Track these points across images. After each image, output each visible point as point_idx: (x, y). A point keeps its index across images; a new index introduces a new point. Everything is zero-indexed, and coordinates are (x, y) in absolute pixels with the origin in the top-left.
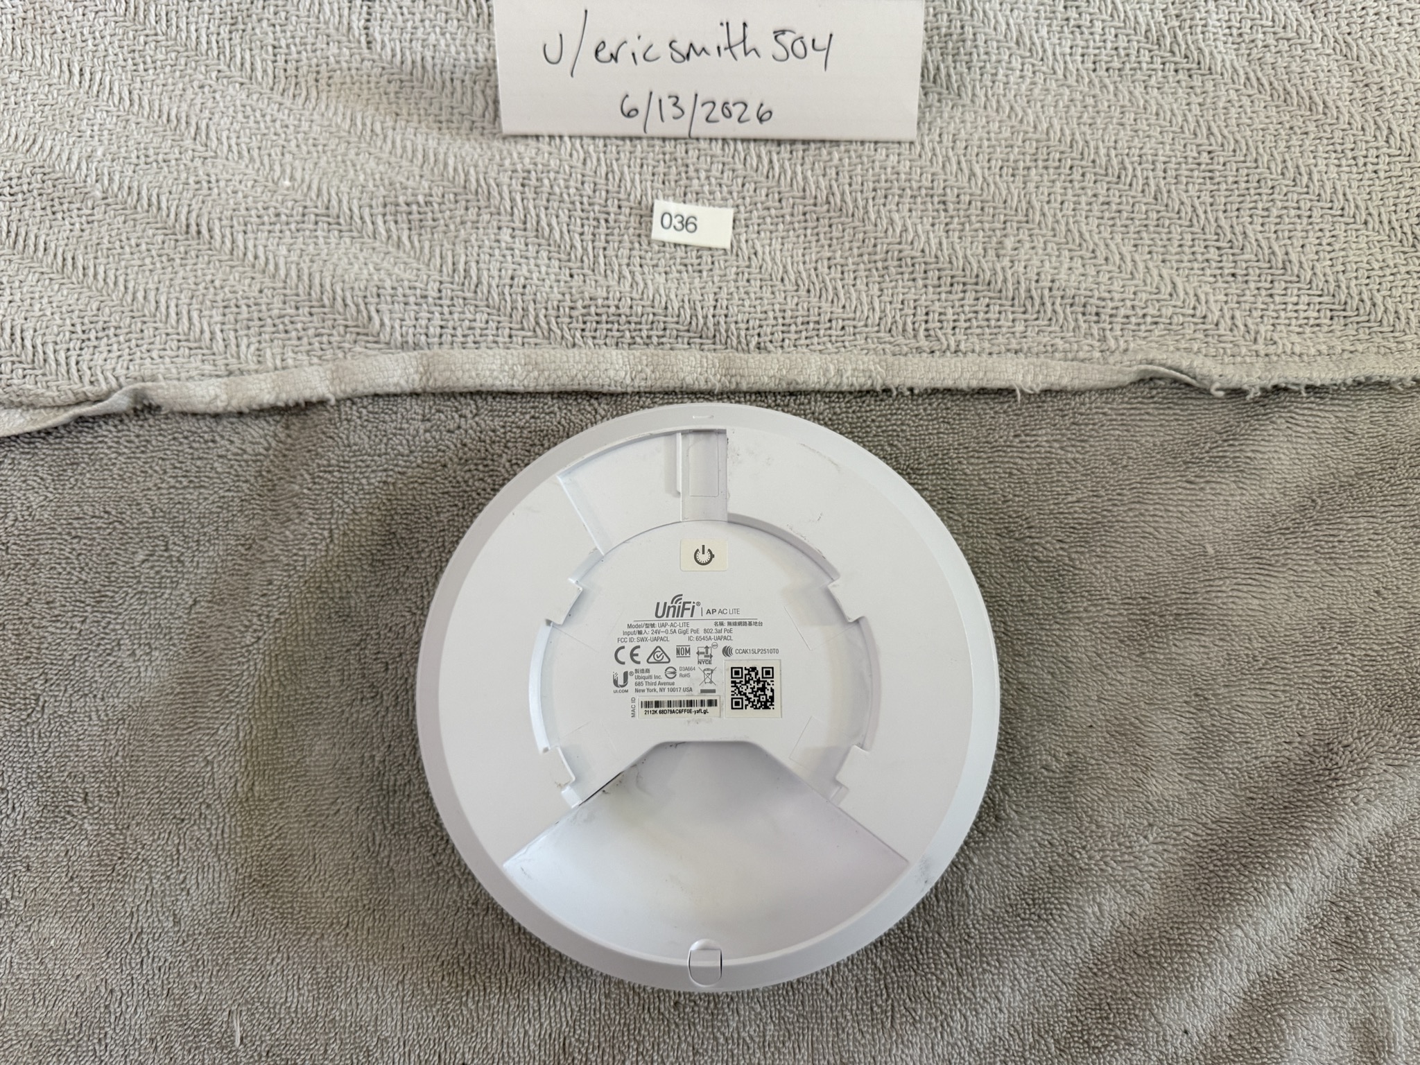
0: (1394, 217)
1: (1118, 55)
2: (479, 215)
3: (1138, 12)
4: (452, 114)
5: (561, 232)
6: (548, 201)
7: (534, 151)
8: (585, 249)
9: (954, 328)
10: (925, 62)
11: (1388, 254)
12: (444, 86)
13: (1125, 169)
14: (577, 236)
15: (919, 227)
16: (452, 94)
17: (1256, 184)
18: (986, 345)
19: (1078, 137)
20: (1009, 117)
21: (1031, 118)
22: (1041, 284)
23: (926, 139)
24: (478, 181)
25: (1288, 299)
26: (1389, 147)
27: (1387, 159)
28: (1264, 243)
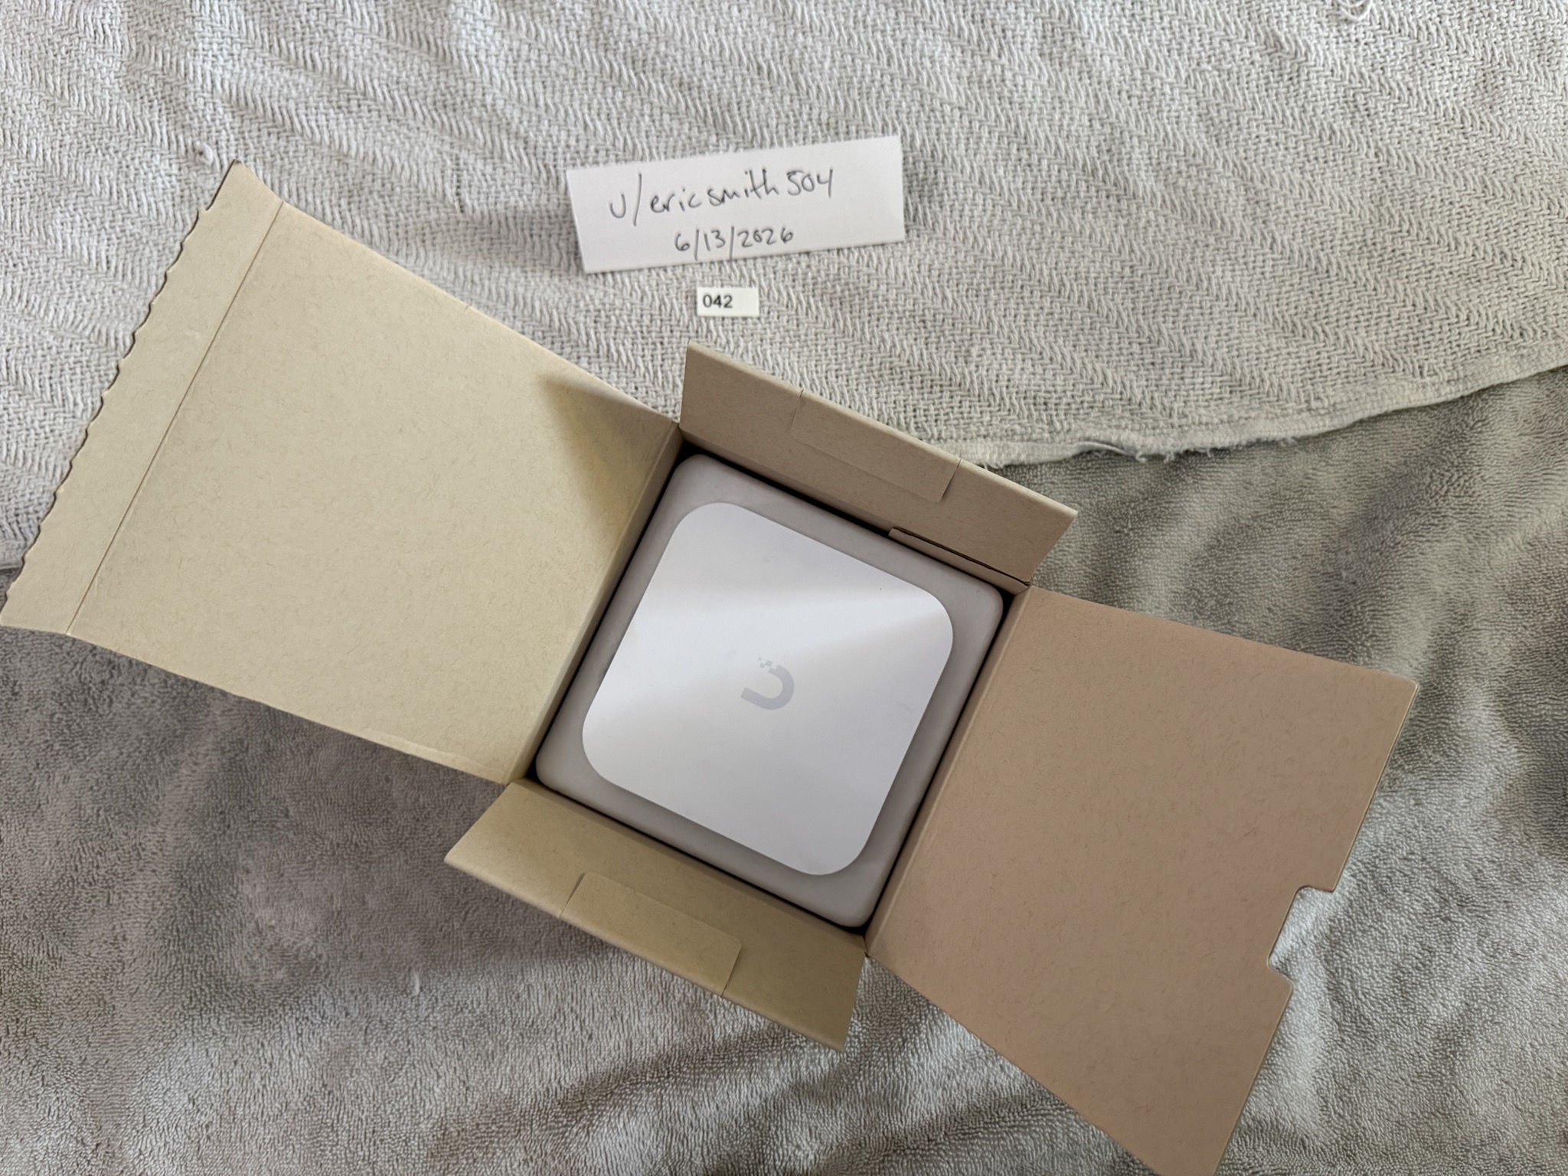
0: (1276, 310)
1: (1061, 187)
2: (562, 348)
3: (1077, 151)
4: (535, 265)
5: (627, 356)
6: (616, 333)
7: (602, 294)
8: (647, 368)
9: (936, 421)
10: (906, 205)
11: (1273, 339)
12: (525, 242)
13: (1064, 285)
14: (640, 360)
15: (905, 342)
16: (533, 247)
17: (1166, 291)
18: (962, 433)
19: (1026, 262)
20: (973, 247)
21: (990, 248)
22: (1000, 383)
23: (908, 270)
24: (560, 320)
25: (1196, 380)
26: (1273, 253)
27: (1271, 263)
28: (1175, 338)
